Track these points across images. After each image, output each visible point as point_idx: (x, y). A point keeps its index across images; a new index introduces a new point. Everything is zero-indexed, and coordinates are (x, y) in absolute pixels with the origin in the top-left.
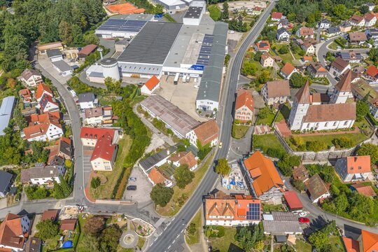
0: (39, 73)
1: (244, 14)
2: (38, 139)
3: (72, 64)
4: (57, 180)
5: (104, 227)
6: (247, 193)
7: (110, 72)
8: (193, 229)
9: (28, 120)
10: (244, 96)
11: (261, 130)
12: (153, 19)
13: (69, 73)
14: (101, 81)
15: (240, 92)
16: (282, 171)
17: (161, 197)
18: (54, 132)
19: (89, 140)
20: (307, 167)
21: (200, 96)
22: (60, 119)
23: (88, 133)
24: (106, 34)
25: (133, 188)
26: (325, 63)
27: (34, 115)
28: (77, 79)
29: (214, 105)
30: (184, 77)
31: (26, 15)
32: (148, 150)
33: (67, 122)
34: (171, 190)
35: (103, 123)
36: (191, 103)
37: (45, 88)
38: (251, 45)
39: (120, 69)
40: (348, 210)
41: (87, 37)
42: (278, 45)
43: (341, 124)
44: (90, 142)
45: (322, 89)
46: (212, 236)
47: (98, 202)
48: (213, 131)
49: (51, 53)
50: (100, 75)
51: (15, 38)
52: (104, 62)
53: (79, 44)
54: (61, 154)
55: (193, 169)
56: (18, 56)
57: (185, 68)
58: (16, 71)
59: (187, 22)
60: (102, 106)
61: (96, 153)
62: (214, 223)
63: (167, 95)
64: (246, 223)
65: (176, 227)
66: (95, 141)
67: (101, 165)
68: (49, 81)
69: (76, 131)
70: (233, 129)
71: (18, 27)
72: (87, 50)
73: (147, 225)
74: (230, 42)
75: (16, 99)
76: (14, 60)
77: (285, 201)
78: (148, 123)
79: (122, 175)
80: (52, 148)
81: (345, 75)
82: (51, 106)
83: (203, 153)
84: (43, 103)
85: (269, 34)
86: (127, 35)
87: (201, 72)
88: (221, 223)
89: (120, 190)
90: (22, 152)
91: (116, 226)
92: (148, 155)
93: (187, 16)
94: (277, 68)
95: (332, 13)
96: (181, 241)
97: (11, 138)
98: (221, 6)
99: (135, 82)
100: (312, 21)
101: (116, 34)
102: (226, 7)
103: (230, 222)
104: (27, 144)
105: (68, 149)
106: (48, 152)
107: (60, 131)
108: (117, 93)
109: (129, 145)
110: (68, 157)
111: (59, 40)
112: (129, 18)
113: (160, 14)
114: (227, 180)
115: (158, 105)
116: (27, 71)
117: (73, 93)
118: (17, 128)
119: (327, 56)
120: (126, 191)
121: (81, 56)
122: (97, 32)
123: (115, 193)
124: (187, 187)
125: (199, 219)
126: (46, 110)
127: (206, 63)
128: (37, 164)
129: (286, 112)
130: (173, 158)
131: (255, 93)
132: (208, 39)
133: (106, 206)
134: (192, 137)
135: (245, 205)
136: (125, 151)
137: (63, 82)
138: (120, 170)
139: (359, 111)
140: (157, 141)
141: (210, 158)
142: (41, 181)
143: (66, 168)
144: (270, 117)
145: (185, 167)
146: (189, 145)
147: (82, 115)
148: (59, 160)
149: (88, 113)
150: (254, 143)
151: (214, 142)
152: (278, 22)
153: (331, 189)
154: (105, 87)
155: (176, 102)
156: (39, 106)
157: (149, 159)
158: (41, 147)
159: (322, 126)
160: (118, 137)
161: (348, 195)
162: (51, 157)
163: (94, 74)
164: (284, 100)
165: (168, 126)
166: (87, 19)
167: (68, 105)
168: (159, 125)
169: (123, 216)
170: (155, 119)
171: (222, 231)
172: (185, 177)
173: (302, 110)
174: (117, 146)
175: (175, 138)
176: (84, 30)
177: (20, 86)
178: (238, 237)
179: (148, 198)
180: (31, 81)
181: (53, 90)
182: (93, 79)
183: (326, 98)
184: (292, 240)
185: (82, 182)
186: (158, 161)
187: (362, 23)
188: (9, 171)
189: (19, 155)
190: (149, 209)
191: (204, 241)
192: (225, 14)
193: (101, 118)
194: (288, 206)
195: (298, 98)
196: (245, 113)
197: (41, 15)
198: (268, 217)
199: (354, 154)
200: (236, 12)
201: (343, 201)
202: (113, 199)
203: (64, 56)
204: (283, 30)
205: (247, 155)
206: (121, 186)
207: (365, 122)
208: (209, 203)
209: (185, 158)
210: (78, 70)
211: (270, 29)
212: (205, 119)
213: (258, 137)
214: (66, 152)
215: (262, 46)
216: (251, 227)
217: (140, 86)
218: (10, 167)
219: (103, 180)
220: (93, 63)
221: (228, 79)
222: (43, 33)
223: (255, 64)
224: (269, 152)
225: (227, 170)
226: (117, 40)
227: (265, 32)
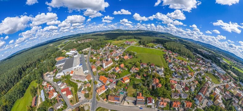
0: (46, 81)
1: (86, 51)
2: (53, 98)
3: (52, 76)
4: (62, 105)
5: (79, 109)
6: (103, 84)
7: (62, 74)
8: (97, 98)
9: (48, 94)
10: (92, 67)
11: (99, 71)
12: (67, 58)
13: (52, 78)
14: (60, 77)
15: (91, 66)
16: (107, 77)
17: (87, 96)
18: (55, 94)
19: (64, 92)
20: (110, 74)
21: (84, 71)
22: (55, 91)
23: (63, 91)
24: (58, 66)
25: (80, 98)
26: (104, 55)
27: (49, 92)
28: (55, 79)
29: (87, 71)
30: (79, 68)
31: (39, 68)
32: (78, 88)
33: (57, 90)
34: (88, 93)
35: (65, 87)
36: (82, 73)
37: (49, 84)
38: (90, 56)
39: (63, 72)
40: (120, 77)
41: (54, 68)
42: (95, 55)
43: (111, 64)
44: (64, 93)
45: (106, 59)
46: (102, 96)
47: (74, 105)
48: (90, 76)
49: (47, 75)
50: (60, 76)
51: (38, 74)
52: (59, 72)
53: (52, 70)
54: (60, 99)
55: (90, 87)
56: (40, 79)
57: (78, 66)
58: (41, 83)
59: (75, 56)
60: (63, 83)
61: (67, 94)
62: (100, 94)
63: (76, 74)
64: (106, 90)
65: (94, 100)
66: (65, 92)
67: (70, 97)
68: (49, 82)
69: (60, 92)
70: (94, 74)
71: (38, 72)
72: (55, 71)
73: (88, 103)
74: (85, 57)
75: (44, 90)
76: (40, 80)
77: (110, 82)
78: (75, 82)
79: (76, 96)
80: (57, 98)
81: (108, 56)
82: (52, 88)
83: (90, 82)
84: (50, 88)
85: (92, 53)
86: (63, 64)
87: (82, 65)
88: (102, 93)
89: (77, 100)
90: (51, 103)
91: (82, 107)
92: (79, 89)
93: (75, 55)
94: (96, 59)
95: (101, 47)
96: (97, 102)
97: (47, 100)
98: (81, 51)
99: (68, 74)
100: (99, 49)
101: (60, 65)
102: (82, 51)
103: (103, 92)
104: (51, 100)
105: (61, 97)
106: (57, 100)
107: (57, 93)
108: (65, 78)
109: (73, 89)
110: (62, 99)
111: (48, 71)
112: (62, 60)
113: (69, 57)
114: (98, 84)
115: (75, 77)
116: (43, 82)
117: (55, 83)
118: (47, 97)
119: (104, 54)
120: (79, 99)
121: (54, 73)
122: (56, 66)
123: (77, 101)
124: (91, 91)
125: (97, 95)
126: (51, 90)
127: (82, 63)
128: (56, 104)
129: (102, 66)
130: (85, 86)
131: (94, 65)
132: (80, 58)
133: (77, 105)
134: (86, 80)
135: (104, 87)
136: (73, 91)
137: (52, 81)
138: (75, 95)
139: (113, 61)
140: (79, 85)
141: (92, 82)
142: (59, 107)
143: (63, 101)
144: (99, 68)
145: (88, 87)
146: (86, 82)
147: (60, 87)
148: (60, 100)
149: (61, 86)
150: (99, 75)
151: (91, 79)
152: (93, 51)
153: (116, 75)
154: (62, 78)
155: (79, 74)
156: (49, 90)
157: (80, 90)
158: (54, 99)
159: (109, 66)
160: (70, 88)
161: (118, 74)
162: (58, 101)
163: (58, 76)
164: (100, 64)
165: (80, 80)
166: (53, 64)
167: (55, 86)
168: (78, 81)
169: (82, 105)
170: (76, 80)
171: (103, 94)
172: (89, 89)
173: (104, 64)
174: (71, 91)
175: (83, 82)
176: (53, 67)
177: (43, 86)
178: (106, 93)
179: (84, 98)
180: (45, 84)
181: (50, 84)
182: (58, 77)
183: (107, 61)
184: (115, 87)
185: (68, 103)
186: (82, 89)
187: (106, 47)
188: (51, 108)
189: (51, 104)
190: (86, 100)
191: (101, 98)
192: (82, 52)
193: (64, 86)
194: (111, 82)
195: (102, 62)
196: (94, 70)
197: (43, 67)
198: (109, 86)
199: (115, 67)
200: (84, 51)
201: (118, 76)
202: (77, 102)
203: (50, 74)
204: (94, 52)
205: (99, 78)
206: (77, 99)
207: (114, 62)
208: (97, 91)
209: (87, 85)
210: (54, 77)
211: (92, 52)
212: (87, 75)
213: (99, 73)
214: (61, 98)
215: (92, 56)
216: (107, 90)
217: (70, 74)
218: (51, 107)
219: (72, 100)
220: (57, 73)
221: (88, 64)
222: (44, 71)
223: (92, 60)
224: (103, 75)
225: (97, 83)
226: (61, 66)
227: (91, 53)
